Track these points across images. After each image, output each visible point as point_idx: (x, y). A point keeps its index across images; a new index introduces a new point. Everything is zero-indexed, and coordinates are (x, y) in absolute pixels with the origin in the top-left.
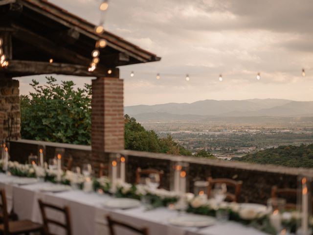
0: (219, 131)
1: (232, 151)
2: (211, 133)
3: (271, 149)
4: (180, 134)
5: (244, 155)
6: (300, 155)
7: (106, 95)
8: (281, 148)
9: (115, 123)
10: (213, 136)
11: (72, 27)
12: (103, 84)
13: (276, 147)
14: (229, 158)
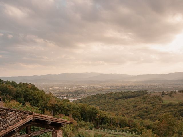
0: (71, 87)
1: (77, 96)
2: (68, 88)
4: (53, 89)
5: (82, 98)
6: (105, 98)
8: (97, 95)
10: (68, 90)
11: (49, 121)
12: (57, 133)
13: (95, 94)
14: (76, 100)
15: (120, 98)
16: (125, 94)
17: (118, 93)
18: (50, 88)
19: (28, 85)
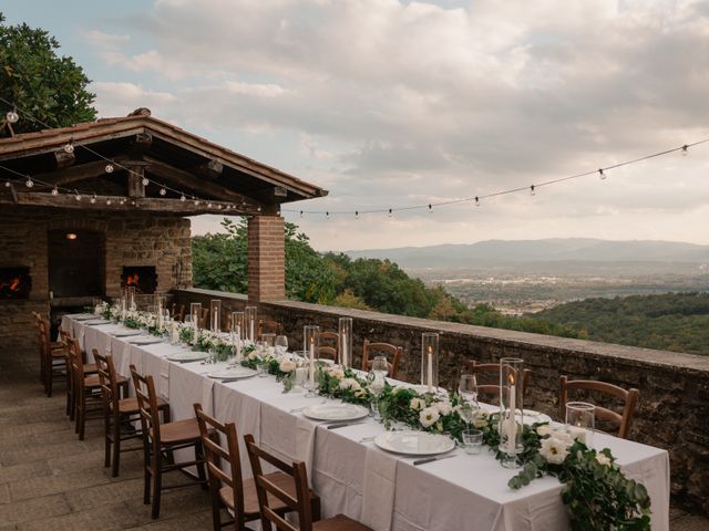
0: (508, 280)
1: (523, 305)
2: (497, 282)
3: (576, 303)
4: (456, 283)
5: (540, 310)
6: (614, 310)
7: (261, 236)
8: (588, 301)
9: (273, 269)
10: (499, 286)
11: (214, 159)
12: (258, 223)
13: (581, 300)
14: (520, 314)
15: (665, 313)
16: (682, 300)
17: (658, 296)
18: (447, 281)
19: (381, 263)
